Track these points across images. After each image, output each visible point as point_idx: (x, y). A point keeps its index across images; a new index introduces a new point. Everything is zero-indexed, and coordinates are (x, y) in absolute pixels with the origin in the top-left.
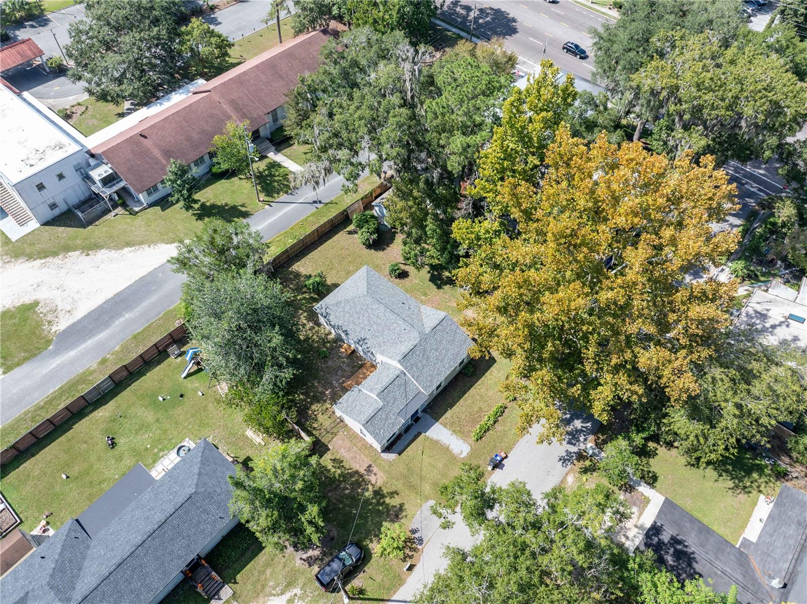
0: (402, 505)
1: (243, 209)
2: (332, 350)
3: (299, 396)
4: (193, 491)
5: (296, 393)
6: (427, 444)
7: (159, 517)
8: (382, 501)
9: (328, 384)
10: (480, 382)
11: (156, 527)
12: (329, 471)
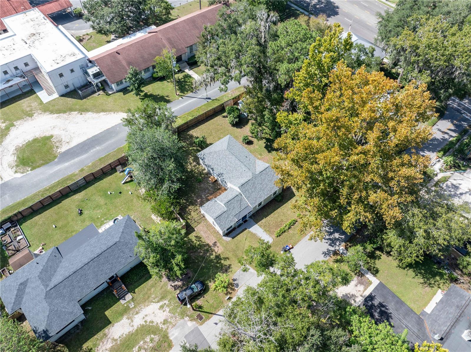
0: (230, 265)
1: (167, 98)
2: (204, 178)
3: (183, 200)
4: (118, 240)
5: (182, 199)
6: (249, 235)
7: (99, 251)
8: (219, 261)
9: (199, 196)
10: (284, 206)
11: (96, 256)
12: (193, 242)
